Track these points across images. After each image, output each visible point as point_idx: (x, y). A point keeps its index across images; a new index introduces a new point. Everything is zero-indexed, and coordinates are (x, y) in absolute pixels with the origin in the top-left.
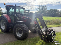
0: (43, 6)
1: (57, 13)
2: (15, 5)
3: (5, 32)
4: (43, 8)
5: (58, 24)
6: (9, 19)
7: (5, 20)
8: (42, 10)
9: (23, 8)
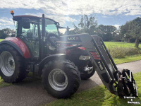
0: (89, 18)
1: (112, 33)
2: (43, 15)
3: (13, 83)
4: (89, 23)
5: (123, 57)
6: (23, 48)
7: (15, 52)
8: (88, 26)
9: (56, 23)
